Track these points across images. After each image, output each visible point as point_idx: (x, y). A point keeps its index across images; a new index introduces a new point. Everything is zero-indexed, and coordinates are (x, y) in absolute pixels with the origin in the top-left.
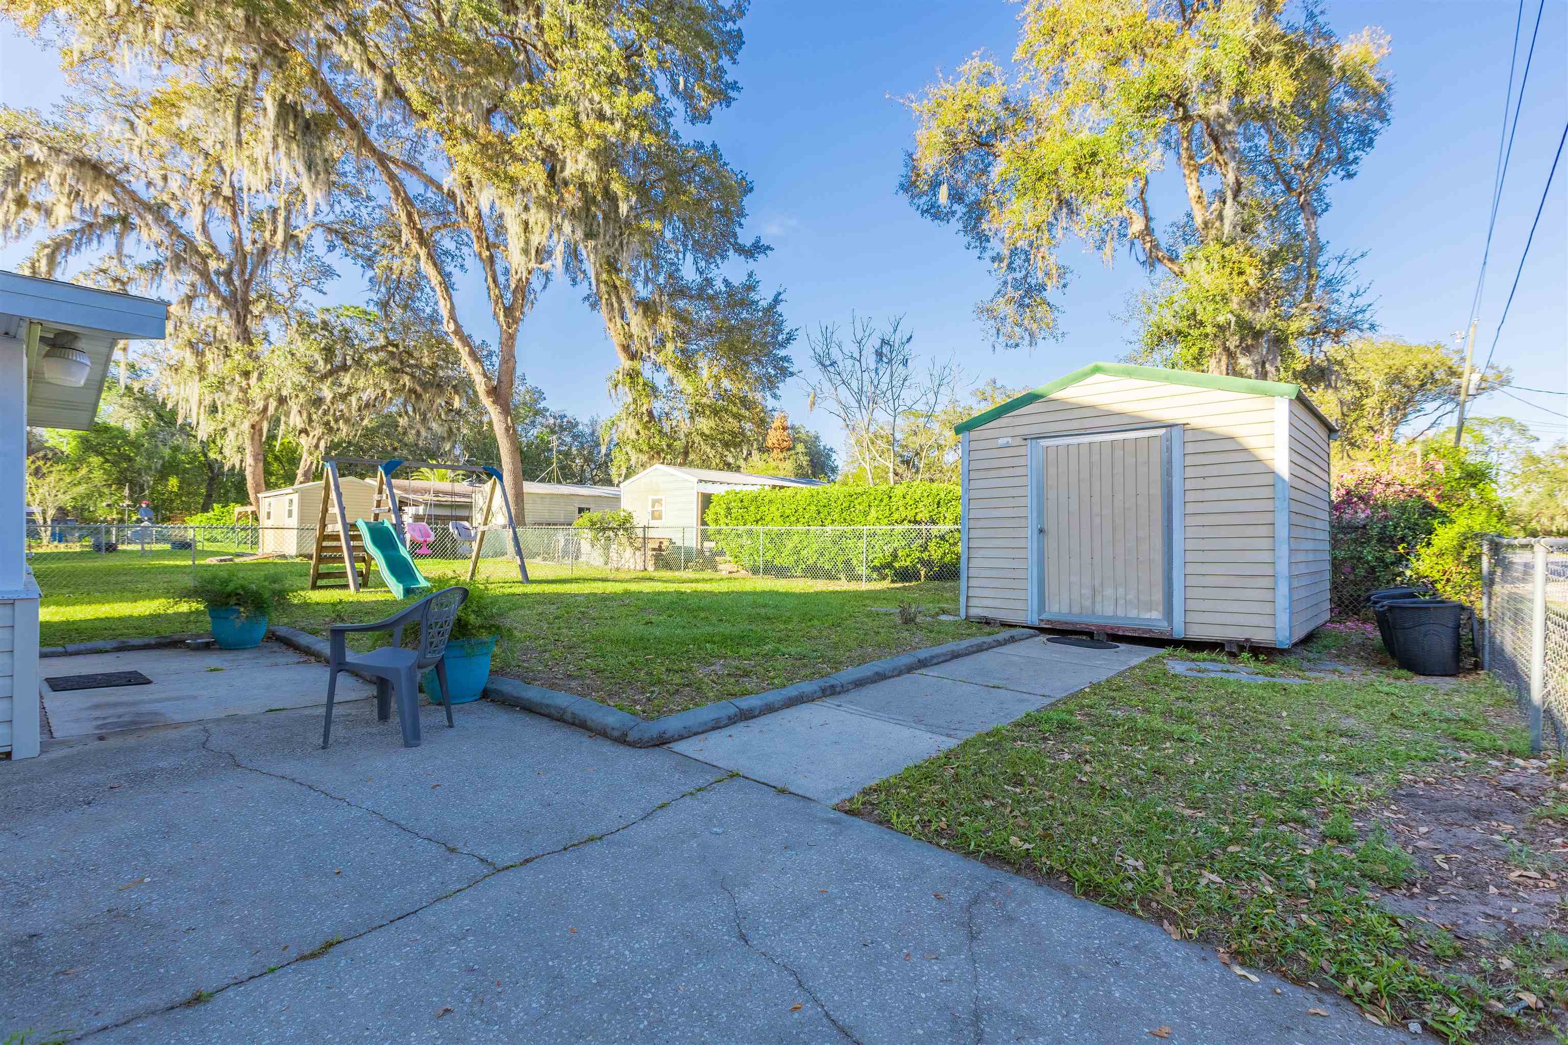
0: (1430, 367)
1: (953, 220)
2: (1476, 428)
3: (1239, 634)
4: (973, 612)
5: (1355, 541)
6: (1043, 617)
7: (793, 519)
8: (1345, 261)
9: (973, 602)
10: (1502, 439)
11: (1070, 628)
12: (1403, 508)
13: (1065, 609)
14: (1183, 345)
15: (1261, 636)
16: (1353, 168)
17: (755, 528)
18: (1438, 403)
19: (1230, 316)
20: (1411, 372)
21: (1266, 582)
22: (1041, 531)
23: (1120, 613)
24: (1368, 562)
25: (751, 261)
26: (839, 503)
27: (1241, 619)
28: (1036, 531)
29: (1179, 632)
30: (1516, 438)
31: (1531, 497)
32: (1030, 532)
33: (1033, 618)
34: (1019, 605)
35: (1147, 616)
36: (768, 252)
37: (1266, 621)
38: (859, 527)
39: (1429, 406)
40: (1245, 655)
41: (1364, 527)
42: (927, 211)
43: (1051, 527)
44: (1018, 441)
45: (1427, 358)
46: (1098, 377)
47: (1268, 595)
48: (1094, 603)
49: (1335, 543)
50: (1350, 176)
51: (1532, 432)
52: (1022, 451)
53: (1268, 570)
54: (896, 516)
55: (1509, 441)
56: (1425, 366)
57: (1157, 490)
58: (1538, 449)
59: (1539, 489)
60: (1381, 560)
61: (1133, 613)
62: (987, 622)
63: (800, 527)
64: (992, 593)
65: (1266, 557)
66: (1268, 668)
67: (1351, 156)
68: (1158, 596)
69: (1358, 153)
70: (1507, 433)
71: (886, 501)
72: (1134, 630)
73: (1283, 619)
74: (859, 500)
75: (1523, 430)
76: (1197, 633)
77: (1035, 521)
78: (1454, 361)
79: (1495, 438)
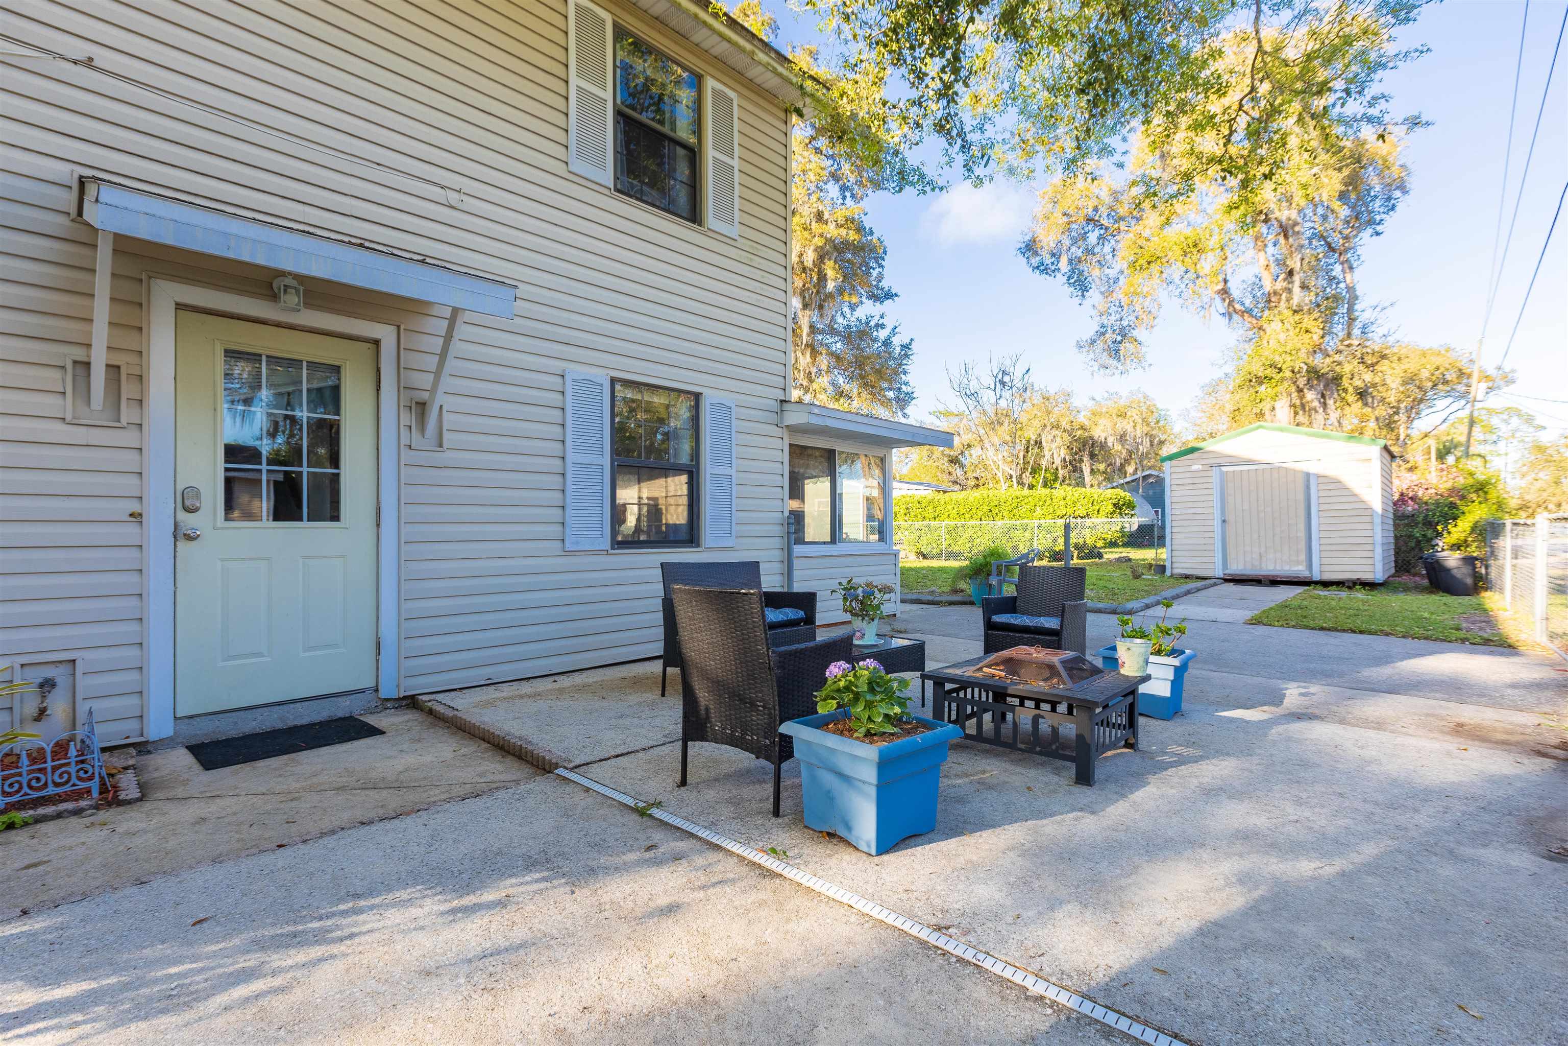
0: (1442, 369)
1: (1059, 275)
2: (1484, 418)
3: (1354, 576)
4: (1176, 571)
5: (1407, 525)
6: (1227, 572)
7: (967, 516)
8: (1378, 309)
9: (1175, 565)
10: (1510, 427)
11: (1245, 578)
12: (1437, 504)
13: (1241, 567)
14: (1268, 385)
15: (1367, 576)
16: (1379, 228)
17: (932, 523)
18: (1450, 400)
19: (1302, 365)
20: (1425, 374)
21: (1369, 547)
22: (1224, 521)
23: (1278, 568)
24: (1417, 538)
25: (878, 304)
26: (1008, 504)
27: (1354, 568)
28: (1220, 522)
29: (1316, 577)
30: (1524, 427)
31: (1538, 485)
32: (1217, 523)
33: (1219, 573)
34: (1210, 566)
35: (1296, 569)
36: (895, 298)
37: (1370, 568)
38: (1026, 521)
39: (1441, 404)
40: (1357, 587)
41: (1413, 515)
42: (1037, 268)
43: (1230, 518)
44: (1206, 468)
45: (1438, 361)
46: (1260, 430)
47: (1370, 554)
48: (1261, 564)
49: (1396, 526)
50: (1378, 234)
51: (1539, 421)
52: (1209, 474)
53: (1370, 540)
54: (1059, 513)
55: (1516, 430)
56: (1438, 369)
57: (1301, 496)
58: (1545, 438)
59: (1545, 476)
60: (1424, 536)
61: (1287, 568)
62: (1187, 577)
63: (973, 522)
64: (1189, 560)
65: (1369, 533)
66: (1373, 593)
67: (1378, 218)
68: (1303, 557)
69: (1383, 216)
70: (1515, 421)
71: (1048, 502)
72: (1287, 577)
73: (1379, 567)
74: (1026, 501)
75: (1529, 420)
76: (1327, 577)
77: (1219, 516)
78: (1463, 364)
79: (1503, 427)
